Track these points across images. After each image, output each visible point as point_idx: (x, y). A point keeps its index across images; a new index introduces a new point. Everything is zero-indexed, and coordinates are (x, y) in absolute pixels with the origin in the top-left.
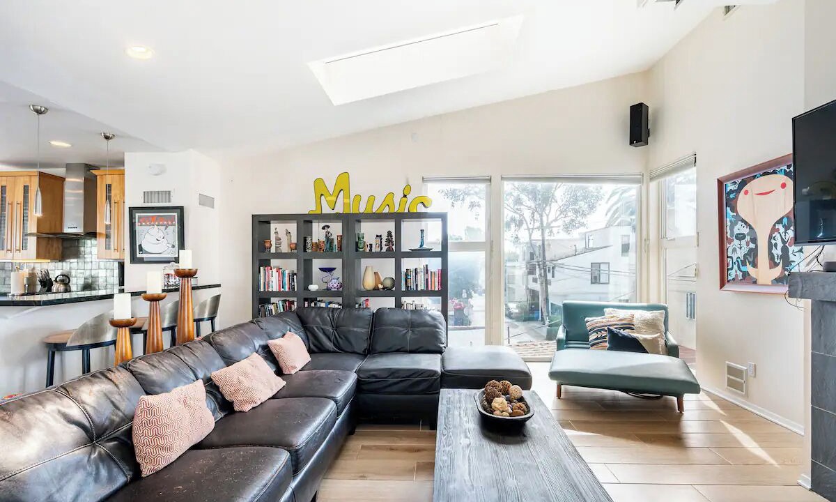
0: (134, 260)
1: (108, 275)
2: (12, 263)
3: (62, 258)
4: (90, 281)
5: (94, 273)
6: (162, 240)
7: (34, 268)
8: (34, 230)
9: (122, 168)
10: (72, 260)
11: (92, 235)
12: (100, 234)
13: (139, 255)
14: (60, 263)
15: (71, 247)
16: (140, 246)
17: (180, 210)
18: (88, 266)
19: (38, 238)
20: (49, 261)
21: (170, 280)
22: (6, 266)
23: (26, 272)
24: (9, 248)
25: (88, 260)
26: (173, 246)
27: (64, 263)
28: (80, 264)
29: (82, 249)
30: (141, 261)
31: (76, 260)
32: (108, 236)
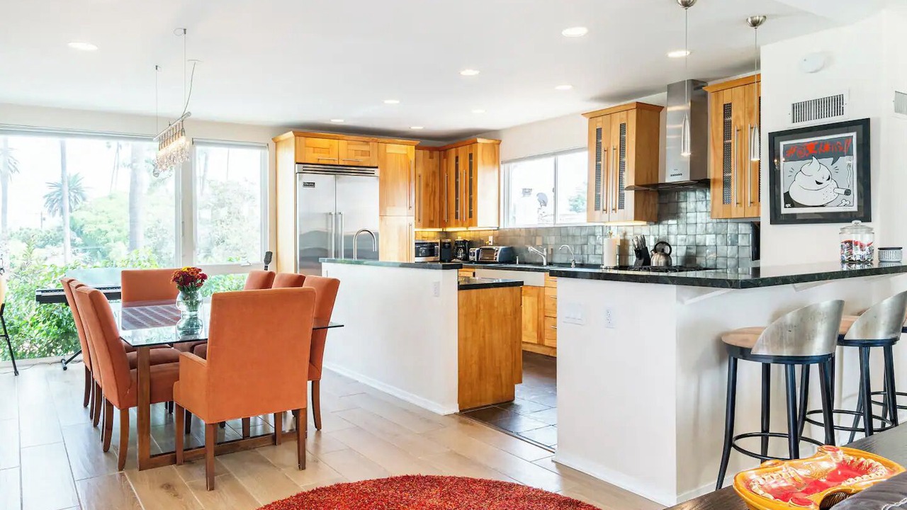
0: (776, 218)
1: (719, 242)
2: (602, 226)
3: (657, 219)
4: (693, 251)
5: (700, 239)
6: (825, 182)
7: (625, 234)
8: (632, 183)
9: (757, 72)
10: (670, 222)
11: (703, 183)
12: (715, 180)
13: (784, 211)
14: (655, 226)
15: (669, 202)
16: (787, 195)
17: (864, 126)
18: (691, 230)
19: (636, 192)
20: (645, 223)
21: (854, 253)
22: (597, 231)
23: (617, 237)
24: (605, 208)
25: (691, 220)
26: (848, 193)
27: (661, 226)
28: (681, 226)
29: (683, 205)
30: (792, 219)
31: (674, 222)
32: (726, 183)
